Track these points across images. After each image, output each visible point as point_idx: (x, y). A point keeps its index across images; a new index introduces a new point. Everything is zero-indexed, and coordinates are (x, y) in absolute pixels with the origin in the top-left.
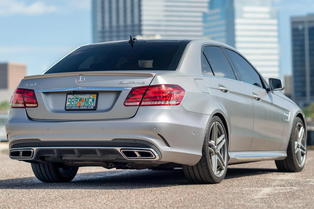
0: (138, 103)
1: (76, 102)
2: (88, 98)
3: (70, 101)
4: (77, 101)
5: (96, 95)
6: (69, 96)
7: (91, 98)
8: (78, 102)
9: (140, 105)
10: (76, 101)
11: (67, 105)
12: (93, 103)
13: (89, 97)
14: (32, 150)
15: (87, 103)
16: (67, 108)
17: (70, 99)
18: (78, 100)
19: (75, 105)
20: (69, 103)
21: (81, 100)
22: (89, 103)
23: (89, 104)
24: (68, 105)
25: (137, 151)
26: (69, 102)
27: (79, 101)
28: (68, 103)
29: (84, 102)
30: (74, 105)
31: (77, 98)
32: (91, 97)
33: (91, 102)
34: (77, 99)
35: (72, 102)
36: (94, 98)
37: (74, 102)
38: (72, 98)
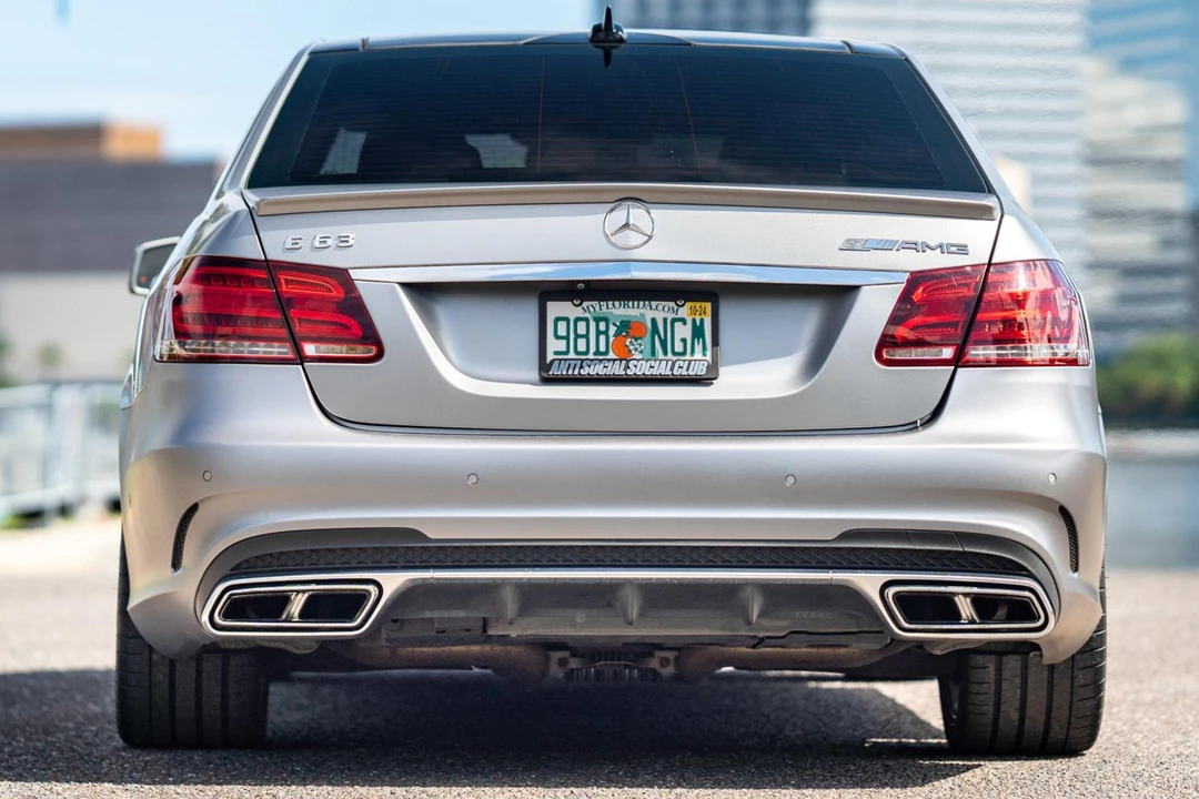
0: (948, 353)
1: (602, 338)
2: (665, 320)
3: (562, 331)
4: (606, 333)
5: (708, 306)
6: (555, 309)
7: (684, 321)
8: (612, 339)
9: (959, 361)
10: (599, 333)
11: (550, 356)
12: (699, 348)
13: (670, 316)
14: (371, 588)
15: (664, 343)
16: (554, 371)
17: (562, 326)
18: (613, 330)
19: (597, 352)
20: (561, 345)
21: (625, 327)
22: (679, 347)
23: (674, 353)
24: (556, 353)
25: (966, 595)
26: (557, 337)
27: (617, 335)
28: (554, 345)
29: (648, 338)
30: (591, 356)
31: (606, 320)
32: (684, 312)
33: (684, 340)
34: (602, 326)
35: (577, 336)
36: (702, 320)
37: (586, 336)
38: (577, 320)
